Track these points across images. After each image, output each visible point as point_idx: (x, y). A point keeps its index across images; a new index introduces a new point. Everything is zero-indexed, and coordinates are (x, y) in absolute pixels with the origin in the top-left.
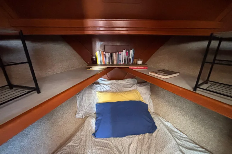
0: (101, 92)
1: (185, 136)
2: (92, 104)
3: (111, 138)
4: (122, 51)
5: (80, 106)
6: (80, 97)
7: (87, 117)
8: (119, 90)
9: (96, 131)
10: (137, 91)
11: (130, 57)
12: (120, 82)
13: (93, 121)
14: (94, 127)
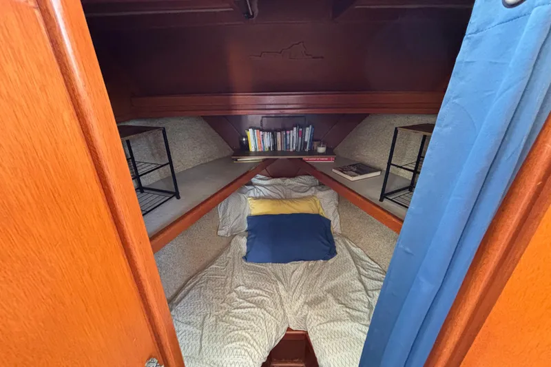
0: (256, 198)
1: (377, 266)
2: (241, 216)
3: (268, 264)
4: (293, 130)
5: (223, 219)
6: (222, 206)
7: (233, 236)
8: (285, 195)
9: (247, 253)
10: (316, 199)
11: (306, 140)
12: (288, 181)
13: (244, 241)
14: (244, 248)
